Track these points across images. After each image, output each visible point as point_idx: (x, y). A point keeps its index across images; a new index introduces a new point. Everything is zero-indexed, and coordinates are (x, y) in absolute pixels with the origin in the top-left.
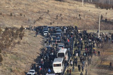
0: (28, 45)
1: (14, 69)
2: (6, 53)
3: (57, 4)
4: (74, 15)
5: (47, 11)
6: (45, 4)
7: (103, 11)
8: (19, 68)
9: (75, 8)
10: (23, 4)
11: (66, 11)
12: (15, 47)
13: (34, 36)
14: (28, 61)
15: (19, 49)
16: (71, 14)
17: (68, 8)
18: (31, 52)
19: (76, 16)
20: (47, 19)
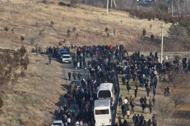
0: (39, 78)
1: (25, 120)
2: (6, 92)
3: (65, 11)
4: (96, 29)
5: (50, 23)
6: (44, 11)
7: (143, 23)
8: (34, 119)
9: (96, 18)
10: (7, 11)
11: (82, 23)
12: (18, 82)
13: (47, 64)
14: (46, 105)
15: (25, 86)
16: (91, 28)
17: (85, 17)
18: (48, 90)
19: (99, 32)
20: (51, 36)
